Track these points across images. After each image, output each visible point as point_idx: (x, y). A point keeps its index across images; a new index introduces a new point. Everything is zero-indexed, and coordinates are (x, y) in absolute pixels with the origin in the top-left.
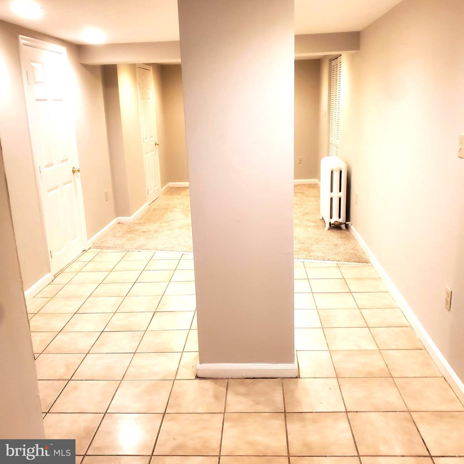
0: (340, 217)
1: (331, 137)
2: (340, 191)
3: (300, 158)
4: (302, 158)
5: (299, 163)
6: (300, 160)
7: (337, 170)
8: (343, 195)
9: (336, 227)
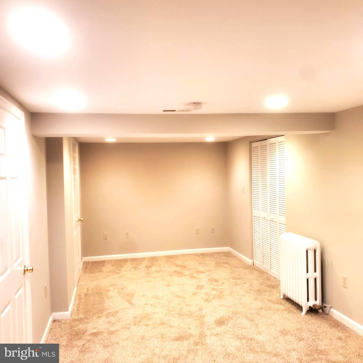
0: (316, 300)
1: (254, 211)
2: (315, 271)
3: (213, 227)
4: (214, 227)
5: (212, 233)
6: (213, 230)
7: (313, 250)
8: (318, 274)
9: (312, 310)
